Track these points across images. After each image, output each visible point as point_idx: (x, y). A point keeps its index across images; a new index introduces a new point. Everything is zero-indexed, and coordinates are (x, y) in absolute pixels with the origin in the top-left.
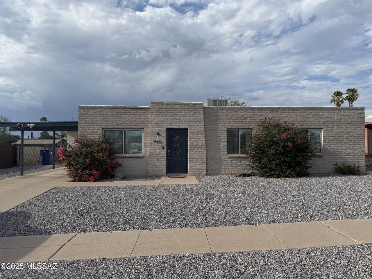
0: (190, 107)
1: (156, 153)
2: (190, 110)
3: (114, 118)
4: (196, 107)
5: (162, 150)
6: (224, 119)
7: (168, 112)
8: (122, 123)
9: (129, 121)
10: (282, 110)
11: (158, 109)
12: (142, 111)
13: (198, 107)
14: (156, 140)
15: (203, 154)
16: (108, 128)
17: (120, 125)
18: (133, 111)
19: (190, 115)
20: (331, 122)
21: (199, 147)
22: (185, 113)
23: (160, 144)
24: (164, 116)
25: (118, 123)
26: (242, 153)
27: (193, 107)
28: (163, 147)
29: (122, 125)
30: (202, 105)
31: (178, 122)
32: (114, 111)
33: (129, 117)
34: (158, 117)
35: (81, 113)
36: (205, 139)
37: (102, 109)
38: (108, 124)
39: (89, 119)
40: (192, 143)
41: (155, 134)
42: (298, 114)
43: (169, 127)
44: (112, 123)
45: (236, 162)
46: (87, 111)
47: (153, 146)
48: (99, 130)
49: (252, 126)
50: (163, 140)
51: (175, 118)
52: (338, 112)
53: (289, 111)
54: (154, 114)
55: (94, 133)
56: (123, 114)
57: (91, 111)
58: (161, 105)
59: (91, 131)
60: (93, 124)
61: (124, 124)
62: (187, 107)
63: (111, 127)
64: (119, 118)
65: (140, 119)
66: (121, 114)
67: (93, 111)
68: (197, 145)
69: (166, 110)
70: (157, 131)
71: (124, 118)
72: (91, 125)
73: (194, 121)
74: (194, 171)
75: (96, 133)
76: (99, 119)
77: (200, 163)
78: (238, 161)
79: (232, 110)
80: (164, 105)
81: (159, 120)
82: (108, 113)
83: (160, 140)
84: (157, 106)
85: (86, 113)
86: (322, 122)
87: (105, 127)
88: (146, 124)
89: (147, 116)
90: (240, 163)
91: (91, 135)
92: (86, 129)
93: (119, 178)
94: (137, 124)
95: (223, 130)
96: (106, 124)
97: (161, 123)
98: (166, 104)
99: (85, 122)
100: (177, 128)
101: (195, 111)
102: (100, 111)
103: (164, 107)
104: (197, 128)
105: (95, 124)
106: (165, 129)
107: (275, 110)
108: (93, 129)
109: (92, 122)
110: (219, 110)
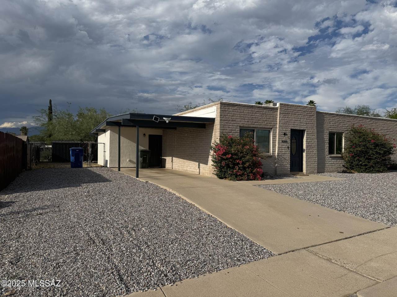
0: (308, 110)
1: (283, 153)
2: (307, 113)
3: (249, 116)
4: (311, 111)
5: (287, 150)
6: (327, 123)
7: (292, 114)
8: (255, 122)
9: (261, 120)
10: (359, 118)
11: (286, 110)
12: (271, 111)
13: (313, 111)
14: (283, 140)
15: (316, 154)
16: (244, 126)
17: (254, 124)
18: (265, 111)
19: (307, 117)
20: (383, 130)
21: (312, 148)
22: (304, 115)
23: (286, 144)
24: (289, 117)
25: (253, 122)
26: (337, 153)
27: (309, 111)
28: (288, 147)
29: (255, 124)
30: (315, 109)
31: (299, 124)
32: (250, 109)
33: (261, 116)
34: (285, 117)
35: (222, 109)
36: (317, 140)
37: (240, 107)
38: (244, 123)
39: (229, 116)
40: (308, 144)
41: (282, 134)
42: (368, 122)
43: (293, 128)
44: (248, 122)
45: (334, 161)
46: (228, 108)
47: (281, 146)
48: (237, 128)
49: (344, 130)
50: (288, 140)
51: (297, 119)
52: (387, 122)
53: (363, 119)
54: (282, 115)
55: (233, 131)
56: (256, 113)
57: (230, 108)
58: (287, 106)
59: (230, 129)
60: (232, 122)
61: (257, 124)
62: (305, 110)
63: (247, 126)
64: (253, 116)
65: (269, 119)
66: (255, 113)
67: (233, 108)
68: (311, 146)
69: (290, 112)
70: (284, 132)
71: (257, 117)
72: (231, 123)
73: (310, 124)
74: (309, 170)
75: (234, 131)
76: (237, 116)
77: (313, 163)
78: (335, 160)
79: (332, 116)
80: (289, 106)
81: (286, 121)
82: (244, 111)
83: (286, 140)
84: (284, 107)
85: (226, 109)
86: (379, 130)
87: (242, 125)
88: (274, 124)
89: (275, 116)
90: (336, 162)
91: (230, 133)
92: (226, 127)
93: (269, 176)
94: (267, 124)
95: (327, 133)
96: (243, 123)
97: (287, 124)
98: (291, 105)
99: (226, 119)
100: (298, 129)
101: (311, 115)
102: (238, 108)
103: (289, 108)
104: (311, 130)
105: (234, 122)
106: (290, 130)
107: (356, 118)
108: (232, 127)
109: (231, 119)
110: (324, 114)
